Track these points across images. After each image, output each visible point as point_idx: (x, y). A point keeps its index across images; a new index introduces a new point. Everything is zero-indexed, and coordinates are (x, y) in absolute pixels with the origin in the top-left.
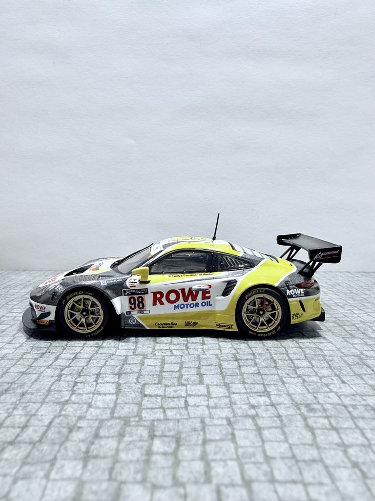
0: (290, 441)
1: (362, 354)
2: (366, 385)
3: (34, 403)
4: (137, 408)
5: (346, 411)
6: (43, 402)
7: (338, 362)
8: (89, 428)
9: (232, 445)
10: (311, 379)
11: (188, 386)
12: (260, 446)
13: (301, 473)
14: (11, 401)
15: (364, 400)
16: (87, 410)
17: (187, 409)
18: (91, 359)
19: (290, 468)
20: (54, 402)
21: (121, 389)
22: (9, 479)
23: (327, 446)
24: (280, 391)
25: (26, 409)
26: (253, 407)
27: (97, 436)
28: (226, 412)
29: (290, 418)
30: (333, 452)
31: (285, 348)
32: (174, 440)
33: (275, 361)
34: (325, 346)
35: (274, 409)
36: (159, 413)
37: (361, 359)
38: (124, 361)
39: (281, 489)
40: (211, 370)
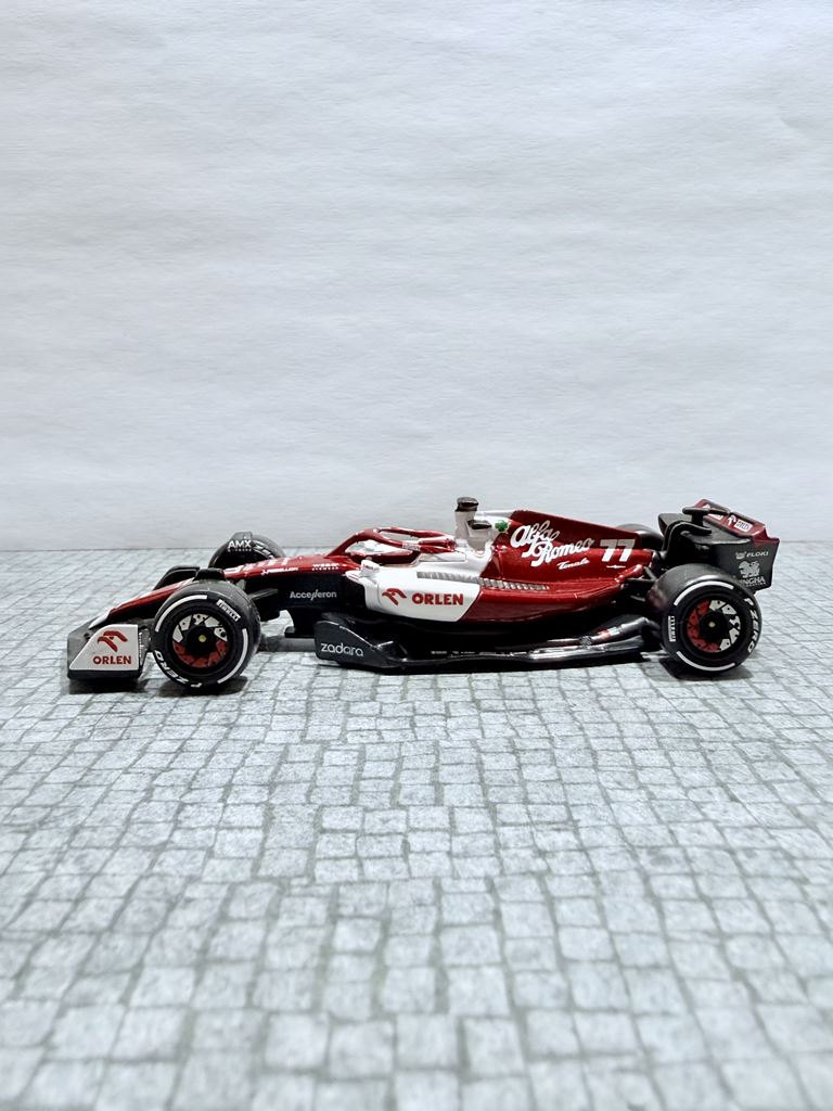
0: (612, 926)
1: (779, 736)
2: (780, 806)
3: (98, 848)
4: (306, 859)
5: (733, 863)
6: (116, 847)
7: (726, 753)
8: (208, 901)
9: (493, 935)
10: (666, 792)
11: (412, 809)
12: (549, 937)
13: (627, 992)
14: (52, 845)
15: (771, 837)
16: (204, 864)
17: (406, 859)
18: (213, 752)
19: (606, 982)
20: (138, 847)
21: (274, 818)
22: (50, 1008)
23: (686, 937)
24: (600, 819)
25: (83, 863)
26: (542, 854)
27: (223, 917)
28: (486, 866)
29: (616, 877)
30: (695, 949)
31: (618, 724)
32: (378, 924)
33: (594, 754)
34: (704, 720)
35: (584, 857)
36: (349, 868)
37: (775, 747)
38: (281, 757)
39: (584, 1024)
40: (459, 774)
